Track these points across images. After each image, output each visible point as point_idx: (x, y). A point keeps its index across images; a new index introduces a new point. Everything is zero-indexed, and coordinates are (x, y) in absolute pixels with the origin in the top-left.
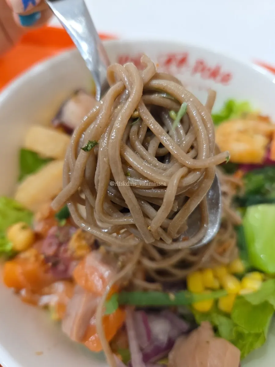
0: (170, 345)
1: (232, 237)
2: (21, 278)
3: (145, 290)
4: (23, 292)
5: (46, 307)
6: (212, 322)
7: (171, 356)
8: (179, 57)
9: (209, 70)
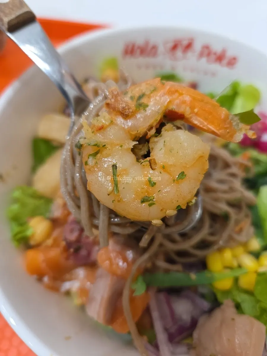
0: (194, 324)
1: (247, 216)
2: (43, 266)
3: (167, 271)
4: (46, 279)
5: (68, 293)
6: (234, 300)
7: (195, 335)
8: (185, 43)
9: (215, 54)
